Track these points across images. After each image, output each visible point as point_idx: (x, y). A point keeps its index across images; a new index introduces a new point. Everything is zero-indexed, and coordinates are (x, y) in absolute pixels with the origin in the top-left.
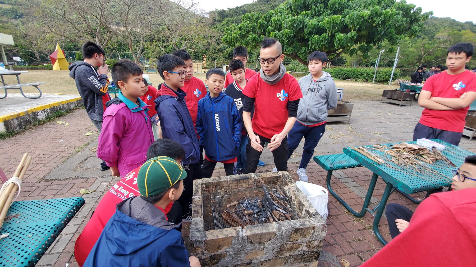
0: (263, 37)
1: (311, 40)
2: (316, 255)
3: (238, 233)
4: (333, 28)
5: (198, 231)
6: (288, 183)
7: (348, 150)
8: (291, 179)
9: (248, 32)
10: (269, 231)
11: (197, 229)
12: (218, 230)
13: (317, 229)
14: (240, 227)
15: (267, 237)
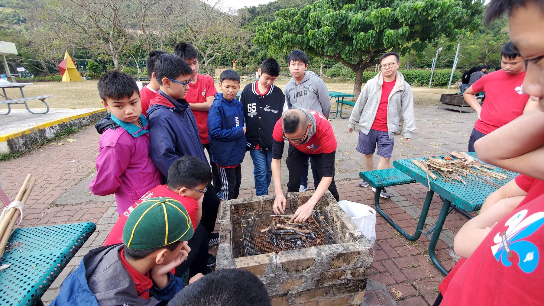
0: (300, 37)
1: (356, 38)
2: (362, 284)
3: (271, 260)
4: (381, 23)
5: (226, 258)
6: (329, 203)
7: (399, 163)
8: (333, 199)
9: (283, 31)
10: (307, 257)
11: (225, 256)
12: (249, 257)
13: (362, 254)
14: (274, 253)
15: (305, 264)
